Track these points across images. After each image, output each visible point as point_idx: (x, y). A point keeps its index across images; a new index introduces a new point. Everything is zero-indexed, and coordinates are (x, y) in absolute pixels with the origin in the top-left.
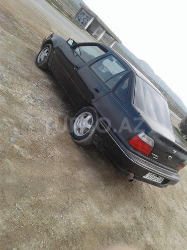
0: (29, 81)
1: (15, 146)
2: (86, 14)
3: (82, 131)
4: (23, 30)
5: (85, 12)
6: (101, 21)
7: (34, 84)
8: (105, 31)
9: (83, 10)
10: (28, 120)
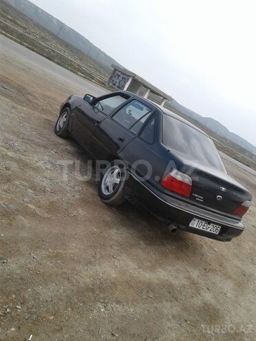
0: (46, 148)
1: (30, 205)
2: (122, 76)
3: (111, 188)
4: (39, 102)
5: (119, 74)
6: (142, 79)
7: (52, 152)
8: (149, 91)
9: (117, 72)
10: (45, 183)
